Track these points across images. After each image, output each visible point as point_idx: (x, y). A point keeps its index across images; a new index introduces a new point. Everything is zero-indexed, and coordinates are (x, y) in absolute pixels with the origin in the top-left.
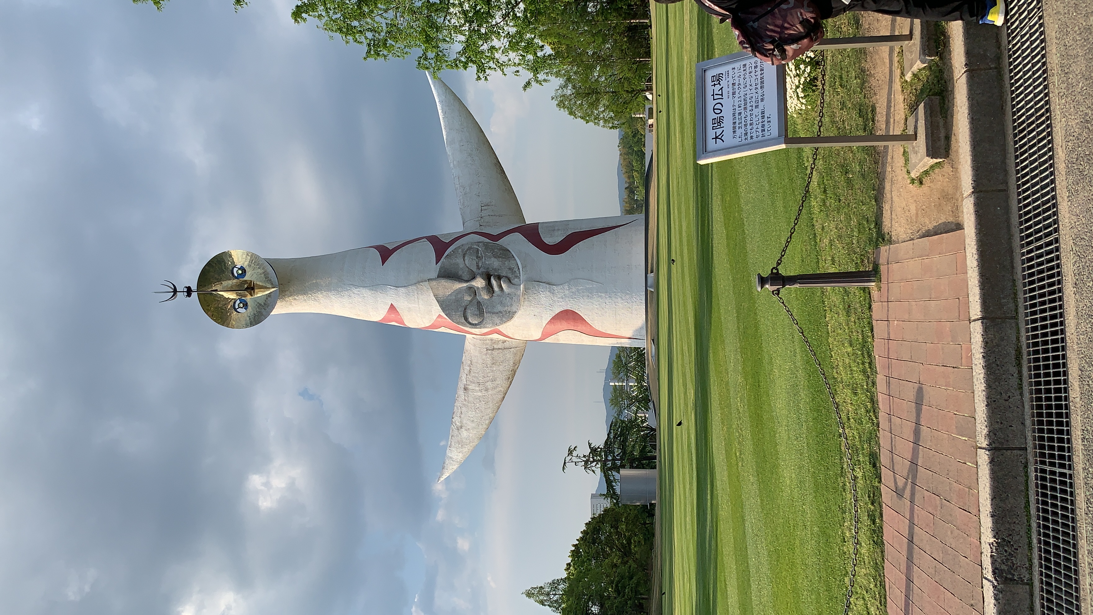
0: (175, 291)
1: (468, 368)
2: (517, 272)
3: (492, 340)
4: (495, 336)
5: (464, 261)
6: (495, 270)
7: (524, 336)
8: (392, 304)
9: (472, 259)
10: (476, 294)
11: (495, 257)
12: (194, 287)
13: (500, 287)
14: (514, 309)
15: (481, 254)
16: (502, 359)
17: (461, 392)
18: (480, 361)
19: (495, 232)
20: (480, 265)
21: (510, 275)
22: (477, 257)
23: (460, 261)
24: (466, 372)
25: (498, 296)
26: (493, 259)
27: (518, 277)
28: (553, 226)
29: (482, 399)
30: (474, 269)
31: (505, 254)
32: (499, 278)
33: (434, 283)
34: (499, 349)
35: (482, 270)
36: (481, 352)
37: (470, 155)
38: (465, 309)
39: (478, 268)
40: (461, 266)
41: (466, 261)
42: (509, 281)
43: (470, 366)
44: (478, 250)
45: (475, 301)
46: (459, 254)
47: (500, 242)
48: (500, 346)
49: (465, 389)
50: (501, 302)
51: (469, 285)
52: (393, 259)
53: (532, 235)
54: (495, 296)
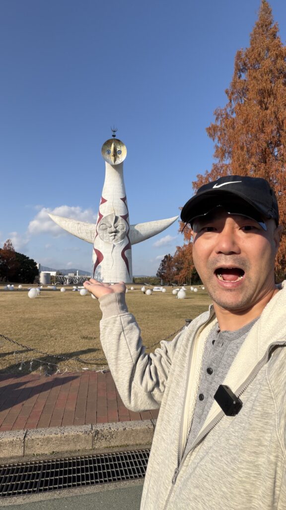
0: (114, 131)
4: (96, 234)
5: (121, 225)
6: (117, 235)
8: (107, 201)
10: (109, 228)
12: (115, 138)
13: (112, 236)
14: (104, 241)
15: (122, 230)
16: (88, 236)
17: (78, 222)
18: (87, 229)
19: (129, 235)
20: (119, 230)
21: (115, 239)
23: (121, 223)
24: (84, 224)
26: (121, 234)
27: (115, 242)
28: (130, 254)
29: (75, 229)
33: (114, 215)
35: (117, 230)
36: (90, 229)
37: (153, 229)
38: (105, 224)
42: (113, 239)
43: (86, 225)
45: (107, 227)
46: (123, 223)
47: (126, 237)
48: (92, 235)
49: (78, 223)
50: (107, 236)
51: (113, 226)
52: (122, 202)
53: (128, 247)
54: (109, 234)
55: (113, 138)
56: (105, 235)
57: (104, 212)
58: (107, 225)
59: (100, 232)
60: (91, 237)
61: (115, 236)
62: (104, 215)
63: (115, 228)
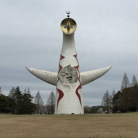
0: (68, 14)
2: (72, 84)
4: (58, 79)
6: (72, 79)
7: (58, 85)
8: (65, 57)
10: (67, 75)
12: (69, 17)
14: (64, 83)
16: (52, 80)
19: (80, 79)
23: (74, 71)
31: (76, 81)
36: (54, 76)
37: (96, 74)
38: (64, 73)
39: (73, 75)
41: (74, 73)
42: (70, 82)
44: (76, 75)
47: (78, 80)
48: (55, 80)
50: (65, 80)
51: (69, 73)
52: (74, 58)
53: (80, 87)
54: (66, 79)
55: (68, 17)
56: (64, 80)
57: (63, 65)
59: (61, 78)
60: (54, 81)
61: (71, 80)
62: (63, 66)
63: (71, 74)
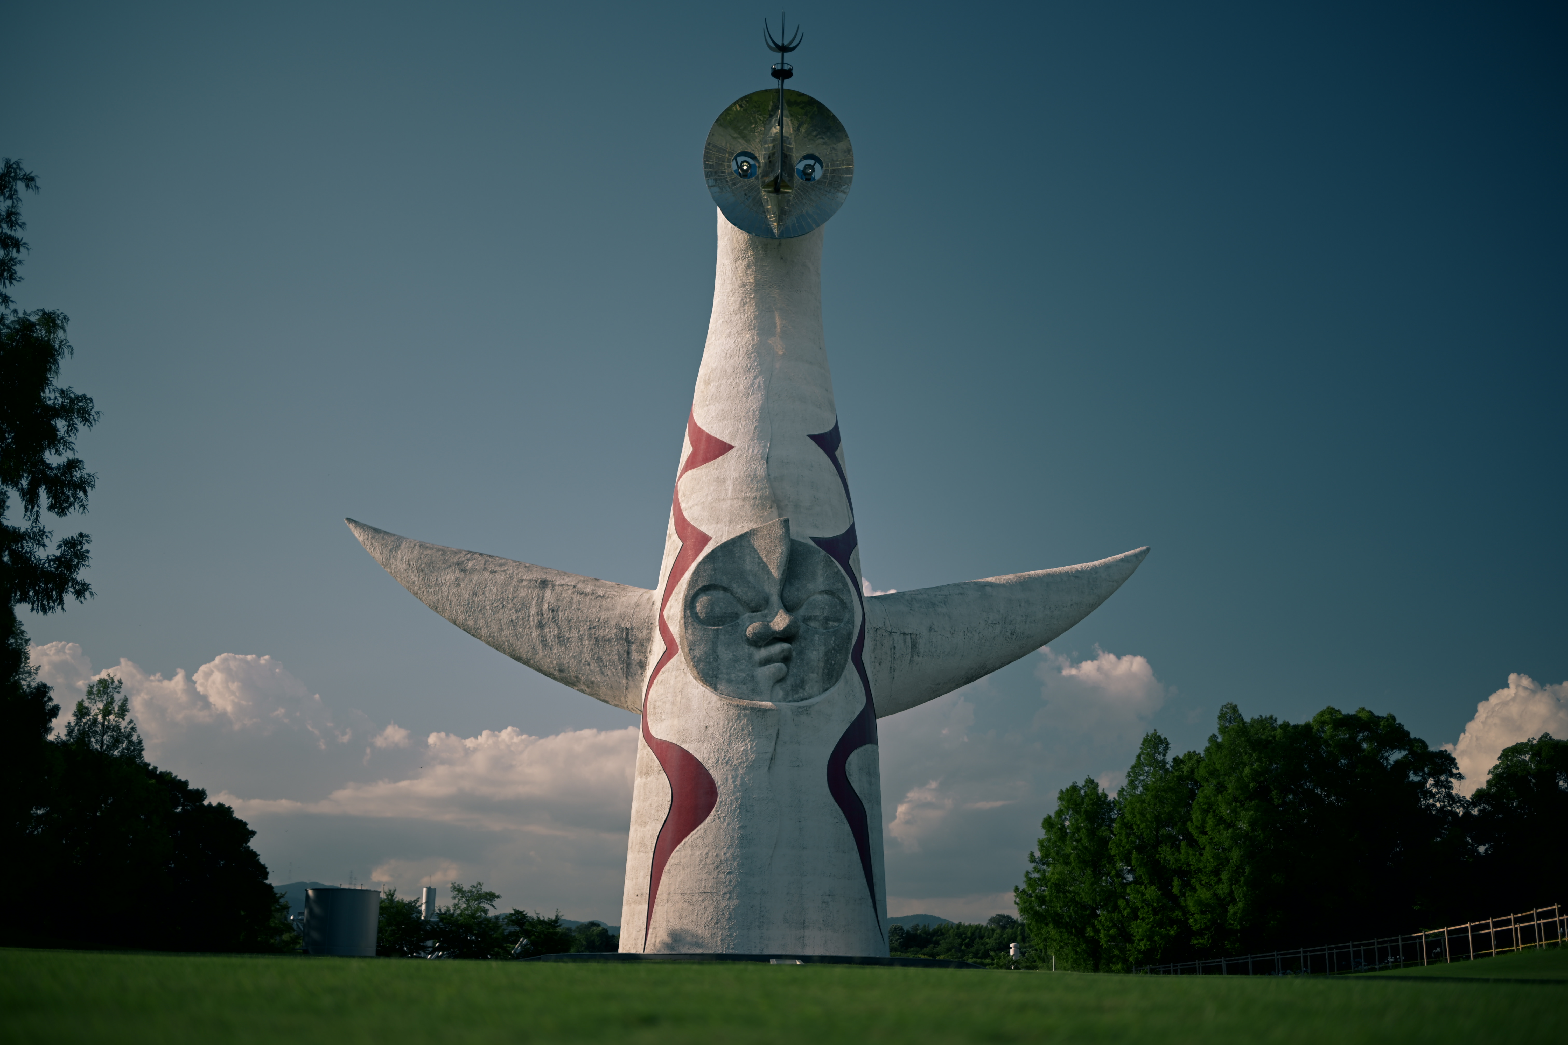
1: (588, 590)
2: (796, 697)
3: (649, 639)
5: (821, 592)
6: (801, 653)
7: (658, 704)
8: (731, 447)
9: (823, 609)
10: (753, 612)
11: (826, 654)
13: (768, 661)
14: (722, 686)
15: (832, 627)
16: (605, 658)
18: (604, 615)
20: (813, 624)
21: (790, 681)
22: (827, 619)
23: (821, 583)
24: (580, 586)
25: (750, 656)
26: (822, 649)
27: (784, 700)
28: (872, 772)
29: (522, 614)
30: (802, 612)
31: (830, 676)
32: (786, 659)
33: (779, 532)
34: (628, 653)
35: (803, 627)
36: (622, 616)
40: (810, 586)
41: (819, 597)
42: (781, 680)
43: (593, 594)
44: (839, 620)
45: (740, 608)
46: (834, 584)
47: (850, 667)
48: (635, 656)
49: (544, 582)
50: (736, 660)
51: (775, 599)
52: (817, 453)
53: (864, 731)
54: (747, 649)
56: (726, 656)
58: (738, 590)
59: (695, 639)
60: (627, 664)
62: (718, 533)
63: (789, 608)
